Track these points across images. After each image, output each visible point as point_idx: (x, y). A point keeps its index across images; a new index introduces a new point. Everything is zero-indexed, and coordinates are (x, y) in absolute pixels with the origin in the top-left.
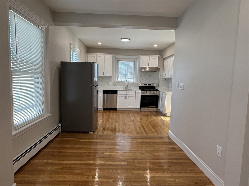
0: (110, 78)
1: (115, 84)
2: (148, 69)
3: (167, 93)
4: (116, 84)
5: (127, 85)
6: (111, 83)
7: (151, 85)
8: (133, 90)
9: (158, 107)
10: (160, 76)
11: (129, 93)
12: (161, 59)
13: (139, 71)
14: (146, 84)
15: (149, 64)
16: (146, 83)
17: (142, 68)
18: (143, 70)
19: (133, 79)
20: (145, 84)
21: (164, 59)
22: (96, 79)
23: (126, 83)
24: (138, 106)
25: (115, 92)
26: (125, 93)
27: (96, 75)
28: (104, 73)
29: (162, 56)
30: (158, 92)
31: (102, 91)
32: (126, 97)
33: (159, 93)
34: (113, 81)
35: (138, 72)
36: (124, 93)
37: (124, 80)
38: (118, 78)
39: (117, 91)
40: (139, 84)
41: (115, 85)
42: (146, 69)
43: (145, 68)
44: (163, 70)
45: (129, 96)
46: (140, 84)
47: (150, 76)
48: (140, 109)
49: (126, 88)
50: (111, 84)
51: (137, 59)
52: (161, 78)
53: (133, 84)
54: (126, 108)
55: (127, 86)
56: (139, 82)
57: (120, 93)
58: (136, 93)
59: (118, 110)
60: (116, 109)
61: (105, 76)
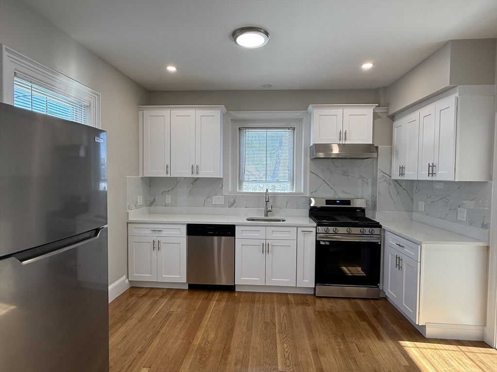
0: (215, 183)
1: (232, 200)
2: (336, 150)
3: (424, 245)
4: (235, 201)
5: (270, 204)
6: (220, 197)
7: (348, 202)
8: (288, 223)
9: (380, 285)
10: (380, 174)
11: (275, 235)
12: (380, 117)
13: (309, 159)
14: (333, 202)
15: (343, 135)
16: (331, 196)
17: (318, 147)
18: (321, 155)
19: (289, 185)
20: (328, 202)
21: (393, 118)
23: (267, 198)
24: (307, 279)
25: (229, 231)
26: (261, 233)
28: (195, 169)
29: (387, 105)
30: (376, 231)
32: (266, 249)
33: (381, 237)
34: (226, 193)
35: (304, 160)
36: (257, 235)
37: (260, 188)
38: (241, 182)
39: (234, 226)
40: (310, 202)
41: (232, 205)
42: (332, 150)
43: (327, 147)
44: (391, 152)
45: (275, 243)
46: (312, 199)
47: (345, 174)
48: (315, 288)
49: (267, 212)
50: (218, 200)
51: (302, 119)
52: (385, 181)
53: (290, 199)
54: (265, 286)
55: (270, 209)
56: (308, 193)
57: (245, 234)
58: (300, 234)
59: (237, 290)
60: (231, 289)
61: (199, 176)
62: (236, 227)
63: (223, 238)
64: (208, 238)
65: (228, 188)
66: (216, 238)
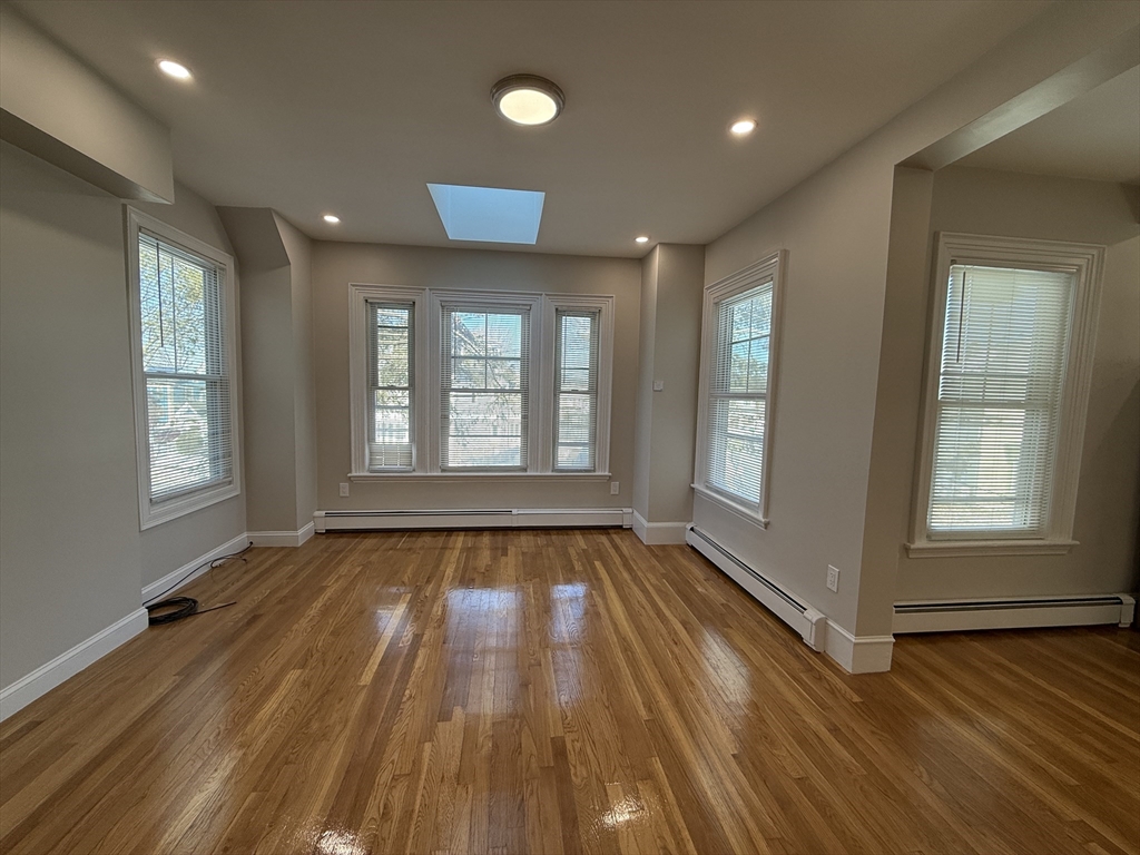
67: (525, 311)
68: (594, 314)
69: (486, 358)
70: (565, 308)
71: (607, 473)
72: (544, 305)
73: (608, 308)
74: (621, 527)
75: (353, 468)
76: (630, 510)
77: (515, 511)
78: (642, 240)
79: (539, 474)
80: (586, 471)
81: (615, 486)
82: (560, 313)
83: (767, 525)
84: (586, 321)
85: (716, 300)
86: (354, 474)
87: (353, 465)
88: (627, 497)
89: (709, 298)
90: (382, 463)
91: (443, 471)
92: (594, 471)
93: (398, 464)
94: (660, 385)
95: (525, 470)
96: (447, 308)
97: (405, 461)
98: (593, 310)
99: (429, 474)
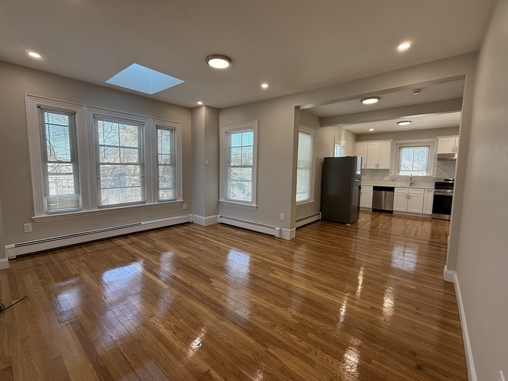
0: (386, 171)
1: (393, 179)
4: (395, 179)
5: (413, 180)
8: (420, 187)
11: (413, 192)
13: (436, 160)
15: (455, 149)
19: (425, 172)
20: (445, 180)
22: (358, 172)
23: (411, 178)
24: (429, 210)
25: (391, 189)
26: (406, 191)
27: (359, 167)
28: (377, 165)
31: (372, 187)
32: (408, 197)
34: (390, 175)
35: (434, 161)
36: (404, 191)
37: (408, 174)
38: (399, 171)
39: (394, 188)
40: (436, 180)
41: (393, 181)
45: (412, 195)
48: (432, 215)
49: (411, 184)
50: (387, 178)
51: (434, 142)
53: (424, 179)
55: (413, 182)
56: (435, 176)
57: (399, 191)
58: (426, 192)
59: (394, 213)
60: (391, 212)
61: (379, 168)
62: (395, 188)
63: (388, 192)
64: (380, 192)
65: (392, 174)
66: (383, 192)
67: (140, 124)
68: (172, 130)
69: (120, 147)
70: (160, 126)
71: (182, 200)
72: (151, 123)
73: (179, 128)
74: (188, 223)
75: (36, 213)
76: (192, 215)
77: (142, 223)
78: (200, 103)
79: (152, 204)
80: (173, 200)
81: (185, 205)
82: (158, 127)
83: (257, 207)
84: (168, 133)
85: (226, 131)
86: (36, 217)
87: (35, 211)
88: (190, 210)
89: (222, 130)
90: (57, 208)
91: (99, 208)
92: (176, 200)
93: (69, 207)
94: (207, 162)
95: (144, 203)
96: (96, 118)
97: (75, 205)
98: (173, 128)
99: (92, 211)
